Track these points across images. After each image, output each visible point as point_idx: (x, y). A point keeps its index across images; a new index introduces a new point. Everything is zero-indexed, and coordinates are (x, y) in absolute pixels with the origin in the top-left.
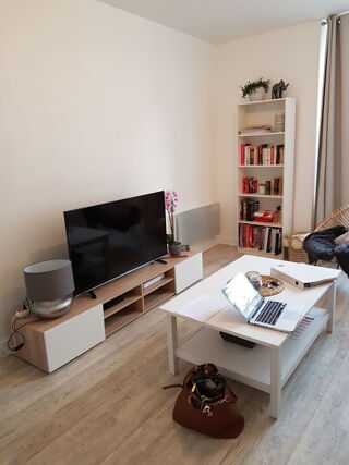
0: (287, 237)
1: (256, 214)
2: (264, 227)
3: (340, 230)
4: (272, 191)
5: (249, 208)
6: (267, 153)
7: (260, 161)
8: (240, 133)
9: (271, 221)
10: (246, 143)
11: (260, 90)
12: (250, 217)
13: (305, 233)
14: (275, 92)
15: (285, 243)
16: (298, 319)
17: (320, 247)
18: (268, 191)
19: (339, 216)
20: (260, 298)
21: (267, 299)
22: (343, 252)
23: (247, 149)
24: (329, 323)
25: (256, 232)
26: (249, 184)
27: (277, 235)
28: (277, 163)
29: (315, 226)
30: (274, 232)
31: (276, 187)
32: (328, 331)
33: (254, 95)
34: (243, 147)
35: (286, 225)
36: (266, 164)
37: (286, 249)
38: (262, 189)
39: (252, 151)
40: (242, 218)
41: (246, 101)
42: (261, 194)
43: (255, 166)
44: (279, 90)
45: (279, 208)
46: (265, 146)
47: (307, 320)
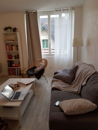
0: (22, 71)
1: (13, 65)
2: (16, 69)
3: (35, 67)
4: (17, 58)
5: (10, 63)
6: (14, 47)
7: (12, 50)
8: (4, 41)
9: (17, 67)
10: (7, 44)
11: (9, 29)
12: (11, 66)
13: (27, 69)
14: (13, 30)
15: (22, 72)
16: (25, 95)
17: (31, 73)
18: (16, 58)
19: (34, 64)
20: (14, 92)
21: (16, 92)
22: (36, 73)
23: (7, 46)
24: (34, 93)
25: (13, 70)
26: (10, 56)
27: (20, 71)
28: (17, 50)
29: (29, 67)
30: (19, 70)
31: (17, 57)
32: (34, 96)
33: (7, 31)
34: (6, 45)
35: (22, 67)
36: (14, 51)
37: (22, 74)
38: (14, 58)
39: (9, 47)
40: (9, 67)
41: (5, 32)
42: (13, 59)
43: (11, 51)
44: (15, 30)
45: (19, 63)
46: (13, 45)
47: (28, 94)
